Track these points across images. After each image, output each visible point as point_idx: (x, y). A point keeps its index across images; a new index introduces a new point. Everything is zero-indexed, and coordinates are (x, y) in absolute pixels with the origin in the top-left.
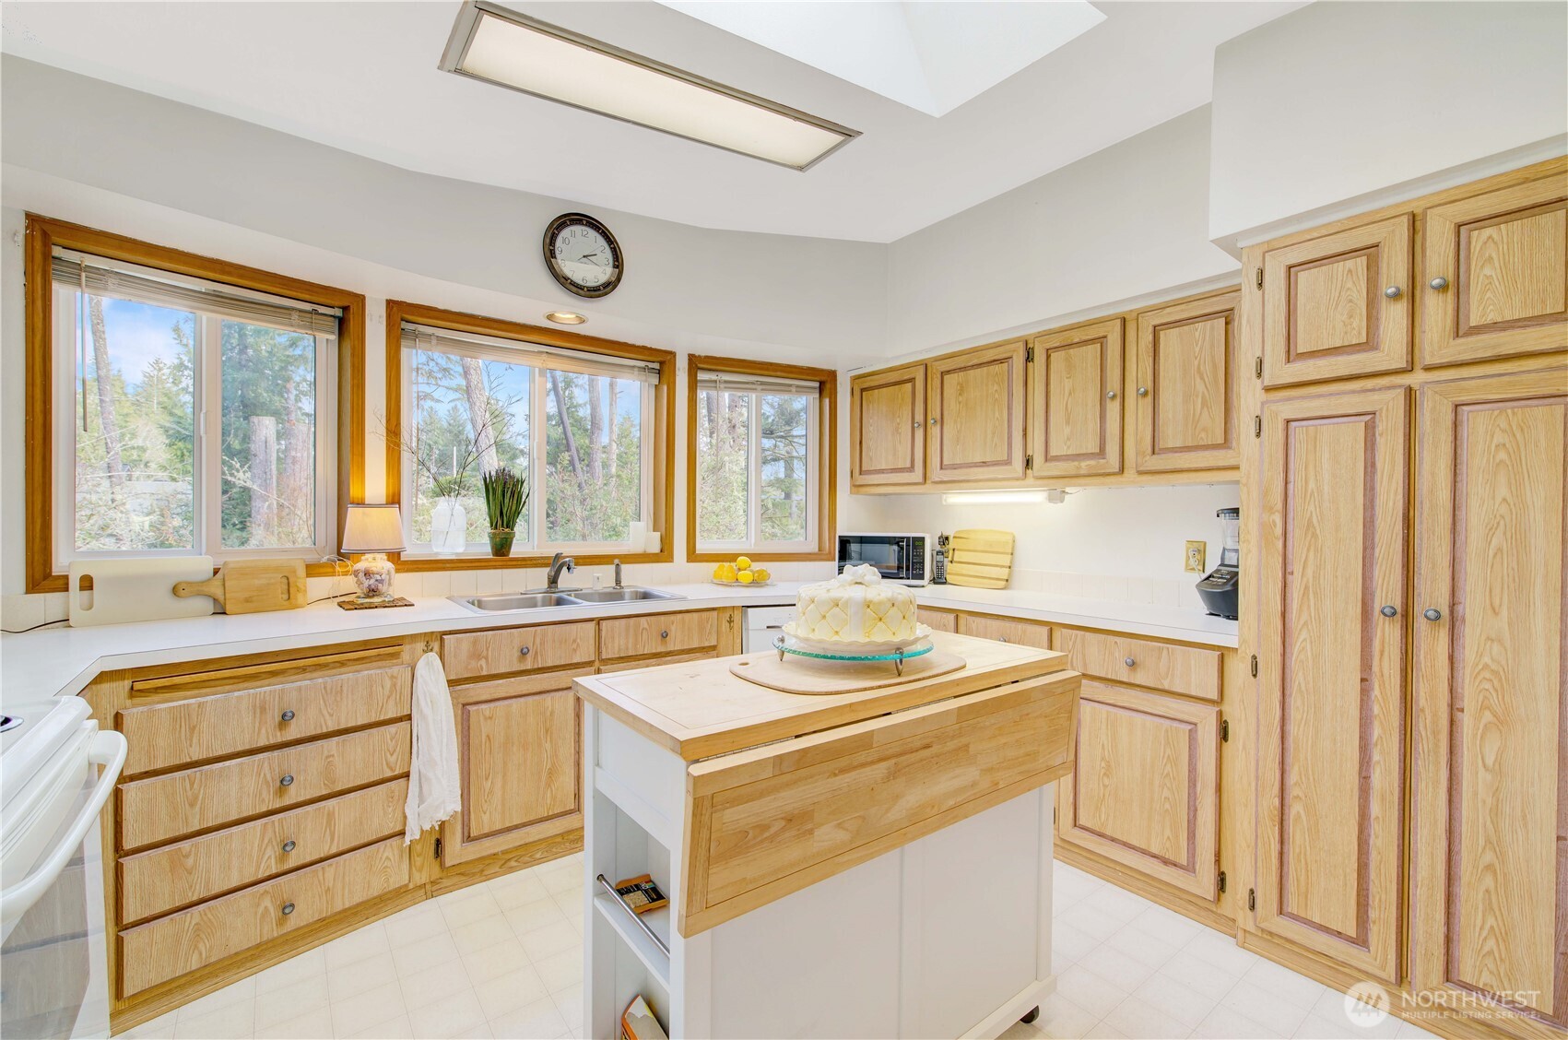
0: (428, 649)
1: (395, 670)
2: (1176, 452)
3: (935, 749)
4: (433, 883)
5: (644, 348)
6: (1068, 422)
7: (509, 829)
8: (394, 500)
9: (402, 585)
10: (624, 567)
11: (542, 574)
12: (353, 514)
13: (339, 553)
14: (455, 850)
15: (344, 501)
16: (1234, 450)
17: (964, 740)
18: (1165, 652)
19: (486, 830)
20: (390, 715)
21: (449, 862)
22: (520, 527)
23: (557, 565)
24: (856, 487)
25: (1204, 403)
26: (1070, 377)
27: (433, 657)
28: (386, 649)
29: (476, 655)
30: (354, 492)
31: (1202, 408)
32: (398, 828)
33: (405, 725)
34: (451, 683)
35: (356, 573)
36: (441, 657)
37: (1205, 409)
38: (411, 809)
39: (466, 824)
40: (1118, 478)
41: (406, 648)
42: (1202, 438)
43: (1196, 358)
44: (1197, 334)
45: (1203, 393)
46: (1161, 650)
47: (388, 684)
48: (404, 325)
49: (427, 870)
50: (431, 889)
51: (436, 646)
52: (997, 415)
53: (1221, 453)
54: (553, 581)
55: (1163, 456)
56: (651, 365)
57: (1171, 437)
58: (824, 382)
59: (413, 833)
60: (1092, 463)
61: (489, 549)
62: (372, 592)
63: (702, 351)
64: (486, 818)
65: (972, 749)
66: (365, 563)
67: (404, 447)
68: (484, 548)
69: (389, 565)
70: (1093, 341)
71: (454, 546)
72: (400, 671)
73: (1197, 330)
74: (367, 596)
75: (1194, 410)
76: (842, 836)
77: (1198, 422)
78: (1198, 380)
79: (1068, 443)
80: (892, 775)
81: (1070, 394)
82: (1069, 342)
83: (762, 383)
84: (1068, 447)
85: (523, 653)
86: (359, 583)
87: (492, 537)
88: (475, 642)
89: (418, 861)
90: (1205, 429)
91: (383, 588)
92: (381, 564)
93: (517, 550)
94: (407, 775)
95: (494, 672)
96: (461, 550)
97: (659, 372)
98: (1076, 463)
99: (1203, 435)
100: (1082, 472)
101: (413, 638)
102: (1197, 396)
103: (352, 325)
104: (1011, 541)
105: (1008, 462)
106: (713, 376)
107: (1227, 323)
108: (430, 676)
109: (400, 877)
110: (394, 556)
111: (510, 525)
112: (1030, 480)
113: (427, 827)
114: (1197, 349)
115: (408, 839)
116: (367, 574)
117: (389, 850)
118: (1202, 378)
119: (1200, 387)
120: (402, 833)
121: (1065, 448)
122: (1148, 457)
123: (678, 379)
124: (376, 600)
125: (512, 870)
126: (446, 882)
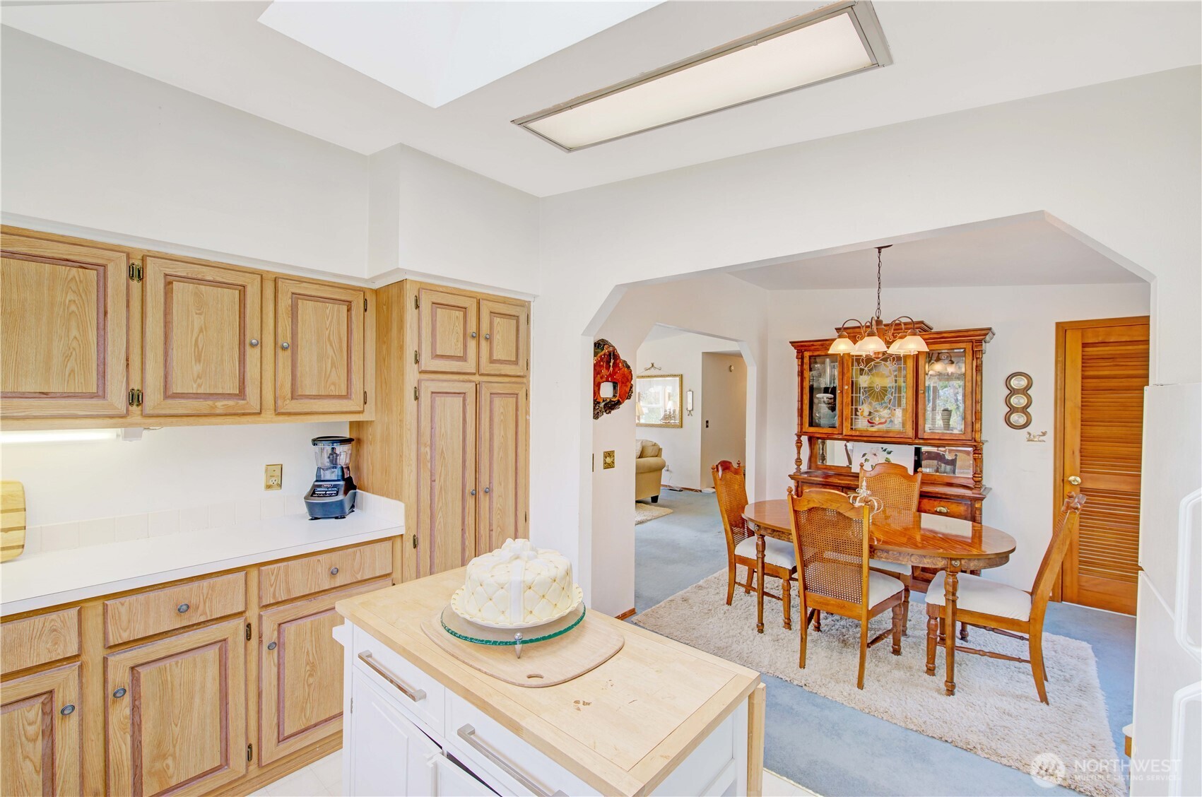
2: (311, 399)
6: (198, 360)
16: (353, 400)
18: (358, 553)
25: (333, 364)
26: (200, 314)
31: (332, 368)
37: (334, 369)
40: (255, 419)
42: (331, 390)
43: (327, 329)
44: (328, 311)
45: (332, 357)
46: (355, 553)
52: (74, 332)
53: (344, 402)
55: (302, 401)
57: (308, 387)
60: (231, 403)
73: (327, 308)
75: (326, 368)
77: (328, 378)
78: (328, 346)
79: (199, 381)
81: (201, 331)
82: (200, 277)
84: (199, 386)
90: (334, 384)
98: (210, 403)
99: (332, 387)
100: (218, 411)
102: (328, 358)
105: (101, 394)
107: (348, 311)
112: (135, 418)
114: (328, 323)
118: (331, 345)
119: (330, 352)
121: (195, 386)
122: (288, 401)
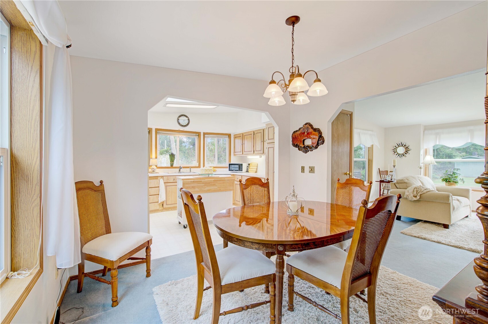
0: (161, 178)
1: (157, 181)
3: (210, 184)
4: (162, 210)
5: (195, 132)
6: (258, 145)
7: (172, 204)
8: (156, 158)
9: (158, 170)
10: (191, 169)
11: (178, 169)
12: (151, 160)
13: (149, 166)
14: (165, 206)
15: (149, 158)
17: (215, 183)
19: (169, 204)
20: (157, 186)
21: (164, 207)
22: (175, 161)
23: (180, 168)
24: (235, 155)
26: (258, 138)
27: (162, 179)
28: (156, 178)
29: (168, 179)
30: (151, 157)
32: (158, 201)
33: (158, 188)
34: (164, 183)
35: (151, 168)
36: (163, 179)
38: (159, 199)
39: (166, 203)
40: (263, 154)
41: (159, 178)
47: (156, 182)
48: (158, 131)
49: (161, 208)
50: (162, 211)
51: (162, 178)
54: (180, 170)
56: (197, 134)
58: (229, 136)
59: (159, 202)
61: (170, 165)
62: (154, 171)
63: (206, 132)
64: (169, 202)
65: (216, 185)
66: (153, 167)
67: (157, 150)
68: (169, 166)
69: (156, 167)
70: (260, 133)
71: (165, 165)
72: (158, 181)
74: (153, 172)
76: (198, 190)
80: (205, 185)
81: (258, 141)
82: (258, 132)
83: (217, 136)
84: (258, 149)
85: (174, 180)
86: (152, 170)
87: (170, 164)
88: (167, 177)
89: (160, 206)
91: (155, 171)
92: (155, 167)
93: (174, 166)
94: (159, 195)
95: (170, 182)
96: (166, 165)
97: (198, 135)
100: (259, 153)
101: (159, 176)
103: (151, 132)
104: (257, 165)
105: (252, 151)
106: (208, 136)
108: (162, 181)
109: (158, 208)
110: (156, 166)
111: (173, 162)
112: (254, 154)
113: (161, 201)
115: (159, 203)
116: (153, 169)
117: (156, 204)
120: (158, 202)
123: (201, 137)
124: (154, 172)
125: (173, 210)
126: (164, 210)
